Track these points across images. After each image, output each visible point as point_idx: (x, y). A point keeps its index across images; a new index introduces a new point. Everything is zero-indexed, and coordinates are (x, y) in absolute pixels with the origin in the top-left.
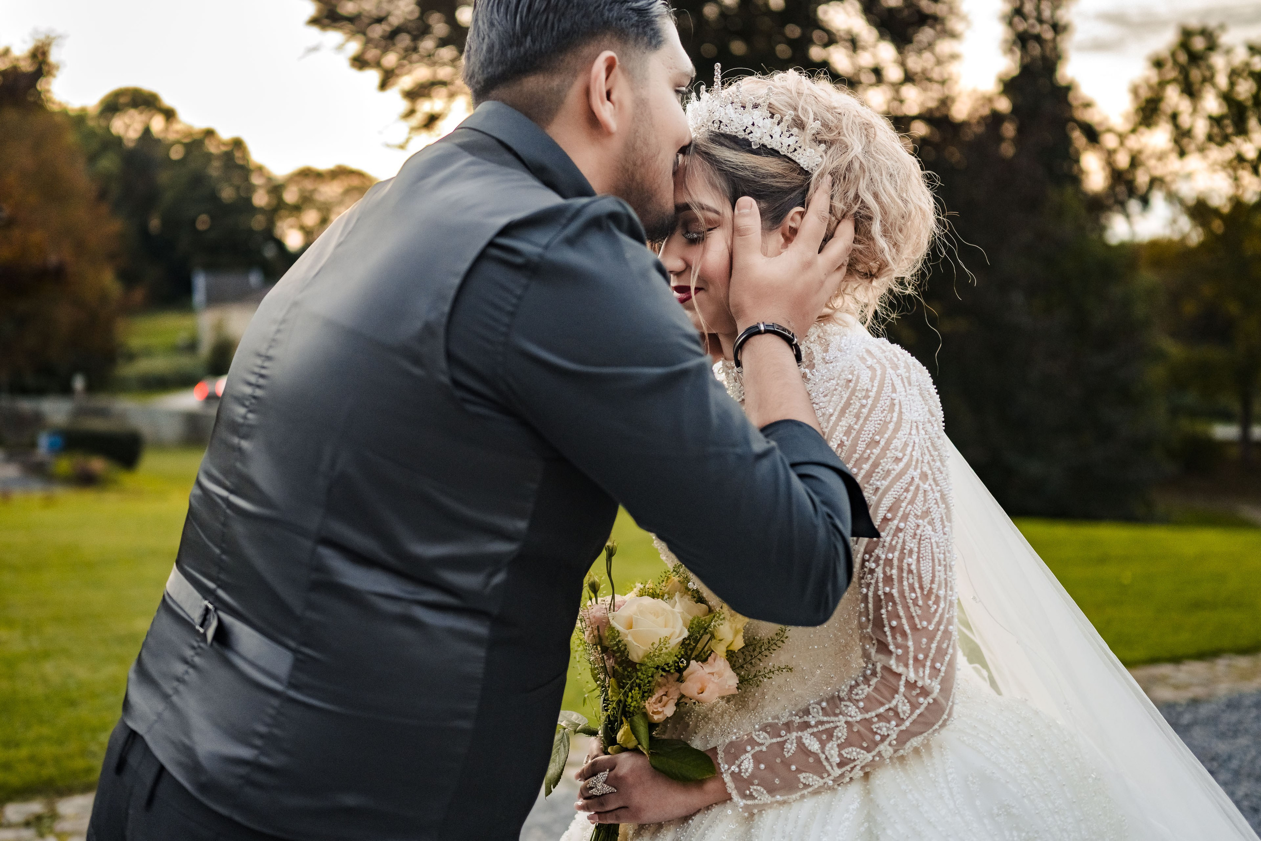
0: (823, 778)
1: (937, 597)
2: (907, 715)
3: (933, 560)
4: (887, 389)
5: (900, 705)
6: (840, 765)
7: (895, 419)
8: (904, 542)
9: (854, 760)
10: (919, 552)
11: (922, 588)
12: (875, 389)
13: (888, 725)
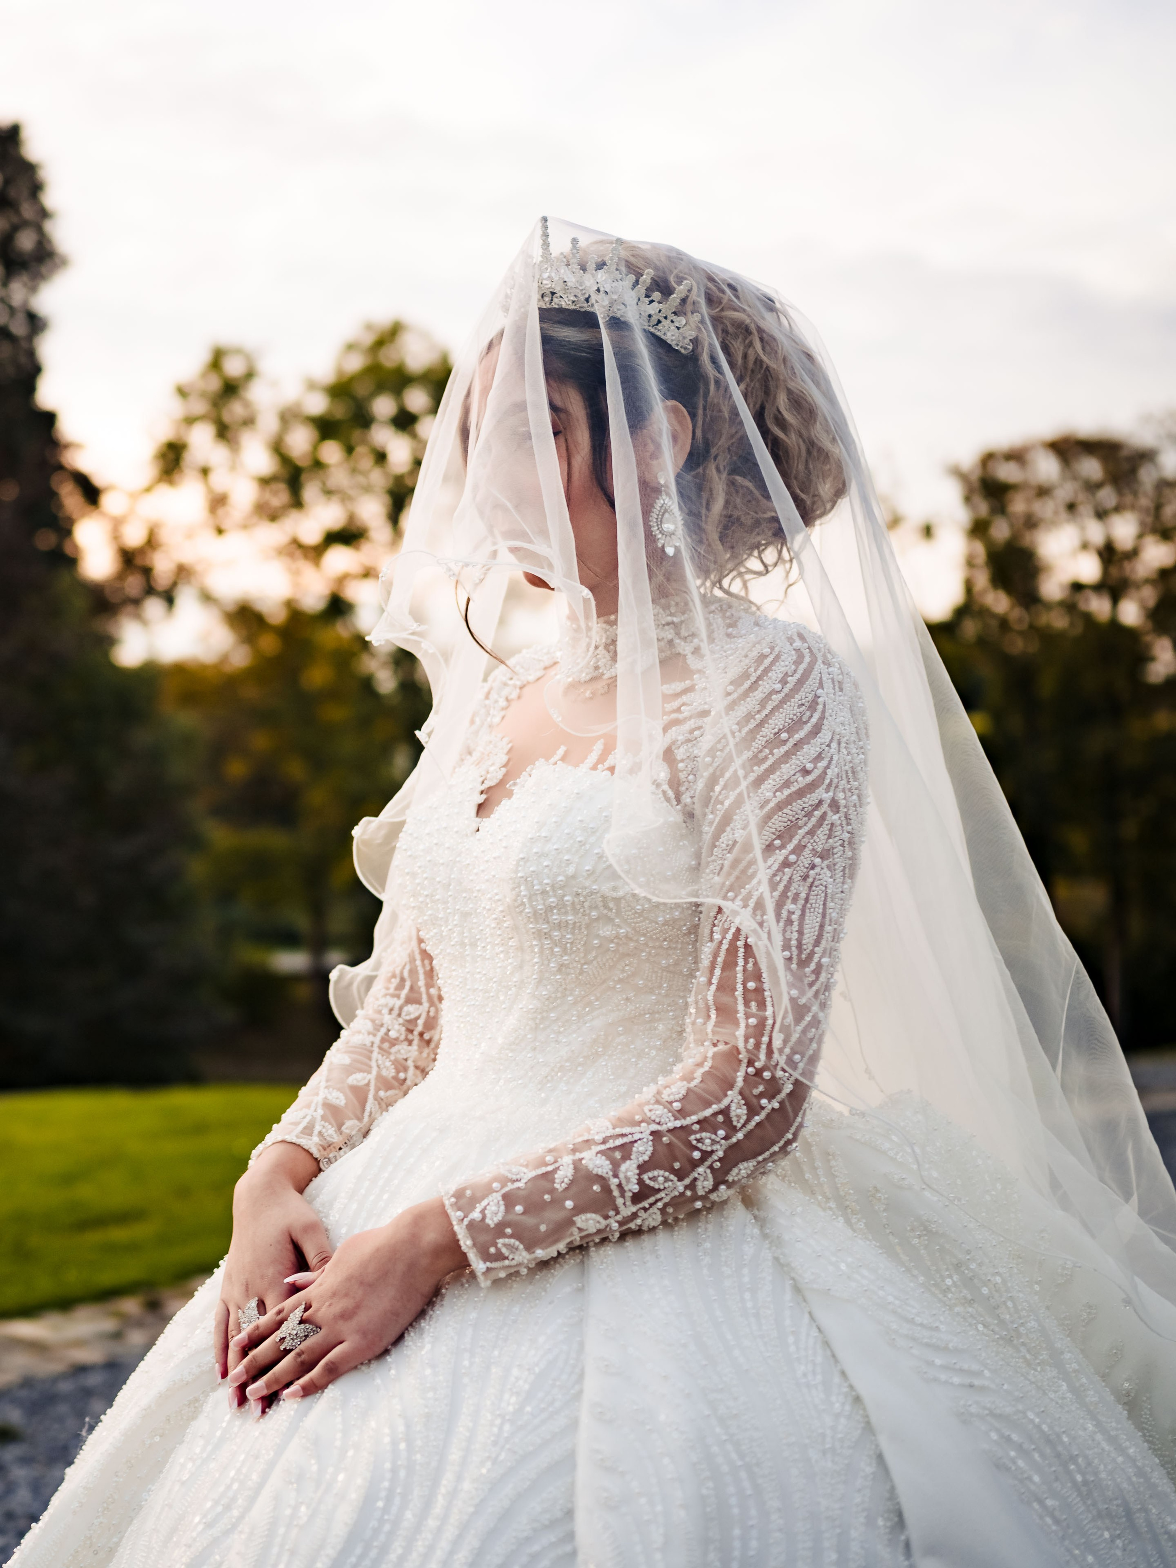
0: (606, 1217)
1: (819, 966)
2: (742, 1121)
3: (824, 915)
4: (812, 682)
5: (733, 1107)
6: (637, 1198)
7: (814, 720)
8: (790, 881)
9: (659, 1190)
10: (807, 900)
11: (799, 947)
12: (798, 676)
13: (713, 1137)
